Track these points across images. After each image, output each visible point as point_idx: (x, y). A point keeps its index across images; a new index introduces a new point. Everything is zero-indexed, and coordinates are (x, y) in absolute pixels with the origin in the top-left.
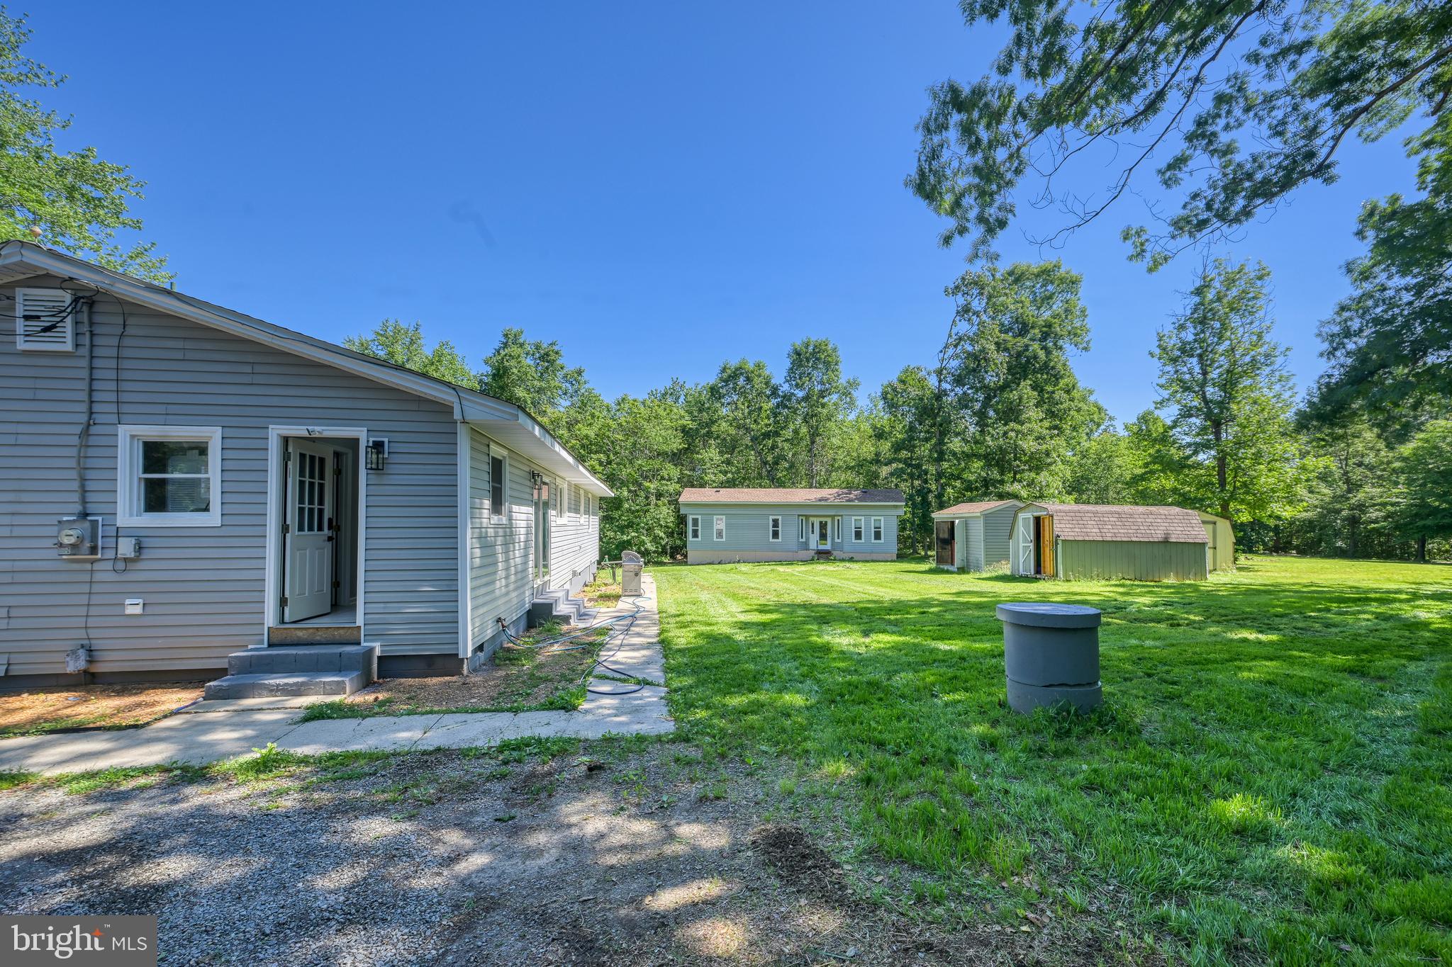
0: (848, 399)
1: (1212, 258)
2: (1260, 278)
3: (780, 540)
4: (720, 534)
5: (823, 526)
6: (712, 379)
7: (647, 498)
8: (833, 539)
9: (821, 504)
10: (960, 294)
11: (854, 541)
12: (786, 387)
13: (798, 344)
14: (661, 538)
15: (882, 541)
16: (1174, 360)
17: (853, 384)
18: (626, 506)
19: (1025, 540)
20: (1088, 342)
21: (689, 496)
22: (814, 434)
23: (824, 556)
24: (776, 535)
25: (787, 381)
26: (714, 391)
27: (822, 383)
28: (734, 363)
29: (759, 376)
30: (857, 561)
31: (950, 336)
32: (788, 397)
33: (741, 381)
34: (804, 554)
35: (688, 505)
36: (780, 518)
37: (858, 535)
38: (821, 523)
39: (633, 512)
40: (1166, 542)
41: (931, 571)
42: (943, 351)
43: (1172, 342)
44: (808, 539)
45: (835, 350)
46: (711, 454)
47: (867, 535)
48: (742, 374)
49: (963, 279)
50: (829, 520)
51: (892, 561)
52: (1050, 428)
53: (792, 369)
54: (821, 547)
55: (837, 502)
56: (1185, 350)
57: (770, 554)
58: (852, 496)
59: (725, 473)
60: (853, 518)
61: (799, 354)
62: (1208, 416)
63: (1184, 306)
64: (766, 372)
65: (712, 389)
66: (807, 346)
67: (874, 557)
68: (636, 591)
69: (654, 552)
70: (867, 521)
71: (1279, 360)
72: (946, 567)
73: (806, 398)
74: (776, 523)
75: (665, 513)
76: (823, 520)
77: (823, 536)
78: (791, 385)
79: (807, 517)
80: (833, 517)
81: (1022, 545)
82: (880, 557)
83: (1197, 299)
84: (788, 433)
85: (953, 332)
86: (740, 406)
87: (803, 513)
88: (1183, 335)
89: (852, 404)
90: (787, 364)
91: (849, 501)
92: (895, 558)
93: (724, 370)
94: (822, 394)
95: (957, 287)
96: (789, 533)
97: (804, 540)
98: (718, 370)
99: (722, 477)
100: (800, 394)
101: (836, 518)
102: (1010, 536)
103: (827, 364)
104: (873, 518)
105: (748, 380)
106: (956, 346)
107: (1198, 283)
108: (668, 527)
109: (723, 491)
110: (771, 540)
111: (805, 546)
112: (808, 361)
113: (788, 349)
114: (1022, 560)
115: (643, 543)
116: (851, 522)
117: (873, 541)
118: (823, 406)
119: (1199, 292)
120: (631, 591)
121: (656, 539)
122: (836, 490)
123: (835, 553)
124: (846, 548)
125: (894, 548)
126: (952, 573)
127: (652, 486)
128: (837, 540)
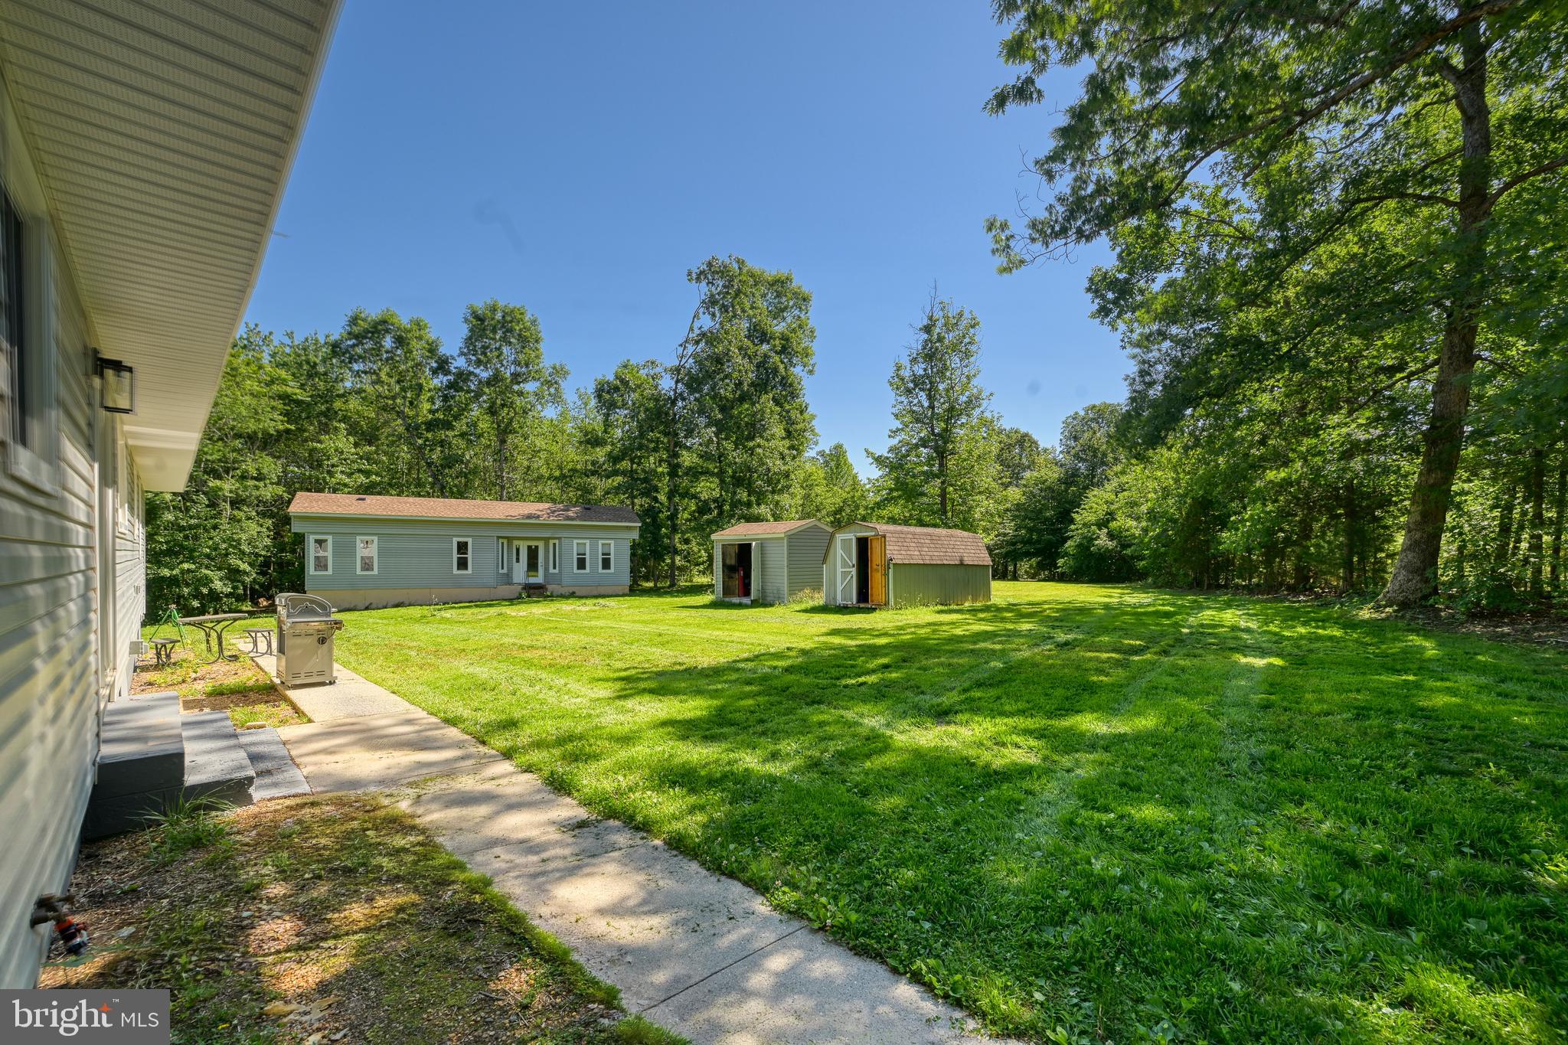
0: (552, 390)
1: (938, 300)
2: (973, 327)
3: (470, 571)
4: (367, 565)
5: (533, 553)
6: (336, 331)
7: (212, 505)
8: (546, 569)
9: (529, 523)
10: (704, 283)
11: (575, 571)
12: (461, 363)
13: (480, 305)
14: (245, 573)
15: (612, 570)
16: (909, 391)
17: (559, 371)
18: (169, 517)
19: (845, 564)
20: (813, 365)
21: (303, 504)
22: (504, 432)
23: (535, 592)
24: (463, 564)
25: (462, 354)
26: (335, 348)
27: (517, 363)
28: (373, 313)
29: (420, 338)
30: (581, 597)
31: (691, 329)
32: (463, 376)
33: (388, 342)
34: (505, 590)
35: (305, 518)
36: (470, 541)
37: (581, 564)
38: (529, 547)
39: (181, 529)
40: (961, 564)
41: (714, 605)
42: (683, 345)
43: (906, 373)
44: (510, 569)
45: (534, 322)
46: (339, 443)
47: (594, 565)
48: (387, 331)
49: (710, 265)
50: (541, 545)
51: (623, 595)
52: (789, 448)
53: (470, 338)
54: (532, 580)
55: (553, 520)
56: (917, 381)
57: (456, 592)
58: (571, 514)
59: (367, 473)
60: (575, 541)
61: (480, 319)
62: (936, 449)
63: (916, 341)
64: (432, 336)
65: (335, 346)
66: (494, 310)
67: (602, 591)
68: (321, 673)
69: (227, 596)
70: (592, 546)
71: (985, 403)
72: (736, 600)
73: (495, 380)
74: (462, 547)
75: (255, 533)
76: (533, 543)
77: (533, 565)
78: (469, 361)
79: (510, 539)
80: (546, 540)
81: (839, 570)
82: (610, 591)
83: (926, 336)
84: (461, 426)
85: (697, 325)
86: (384, 377)
87: (505, 533)
88: (916, 368)
89: (557, 398)
90: (464, 331)
91: (568, 518)
92: (627, 590)
93: (354, 320)
94: (516, 378)
95: (702, 273)
96: (483, 562)
97: (505, 571)
98: (344, 321)
99: (362, 479)
100: (485, 374)
101: (551, 542)
102: (824, 561)
103: (523, 340)
104: (601, 542)
105: (400, 341)
106: (697, 342)
107: (926, 322)
108: (257, 555)
109: (370, 499)
110: (455, 571)
111: (508, 579)
112: (494, 331)
113: (462, 311)
114: (839, 588)
115: (207, 581)
116: (574, 546)
117: (600, 570)
118: (520, 394)
119: (927, 329)
120: (309, 675)
121: (234, 574)
122: (547, 505)
123: (550, 587)
124: (566, 580)
125: (626, 580)
126: (746, 606)
127: (228, 486)
128: (551, 570)
